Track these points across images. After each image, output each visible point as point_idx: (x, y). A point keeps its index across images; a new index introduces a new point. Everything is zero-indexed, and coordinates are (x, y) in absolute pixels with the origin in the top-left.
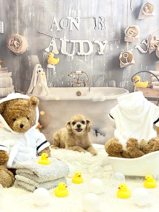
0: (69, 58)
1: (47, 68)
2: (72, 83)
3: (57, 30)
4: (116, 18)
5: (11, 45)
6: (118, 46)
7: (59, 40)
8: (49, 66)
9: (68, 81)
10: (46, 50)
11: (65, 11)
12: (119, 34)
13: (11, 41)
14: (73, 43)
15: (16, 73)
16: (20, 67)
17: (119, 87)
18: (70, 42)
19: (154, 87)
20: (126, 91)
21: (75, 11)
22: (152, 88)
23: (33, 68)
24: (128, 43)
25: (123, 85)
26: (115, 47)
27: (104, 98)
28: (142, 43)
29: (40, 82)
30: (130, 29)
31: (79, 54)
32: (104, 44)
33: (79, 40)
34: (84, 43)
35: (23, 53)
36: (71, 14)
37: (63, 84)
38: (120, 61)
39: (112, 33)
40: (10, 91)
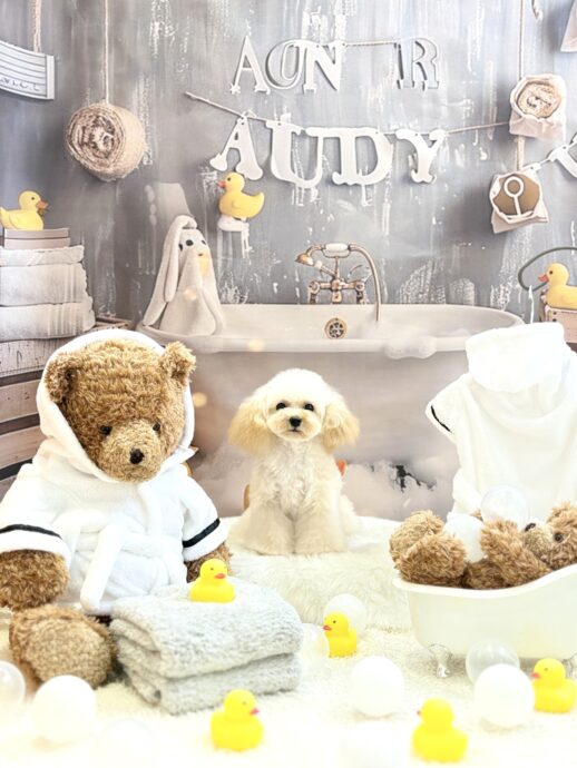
0: (300, 193)
1: (216, 232)
2: (310, 291)
3: (257, 89)
4: (478, 47)
5: (82, 144)
6: (486, 151)
7: (262, 128)
8: (226, 224)
9: (297, 280)
10: (213, 162)
11: (288, 19)
12: (488, 102)
13: (84, 128)
14: (317, 138)
15: (102, 250)
16: (116, 229)
17: (489, 307)
20: (512, 323)
21: (324, 17)
23: (163, 231)
24: (521, 143)
25: (502, 298)
26: (473, 155)
27: (431, 346)
28: (575, 140)
29: (189, 284)
30: (532, 88)
31: (336, 178)
32: (434, 142)
33: (340, 126)
34: (357, 138)
35: (128, 175)
36: (310, 27)
37: (276, 290)
38: (492, 209)
39: (461, 104)
40: (77, 317)
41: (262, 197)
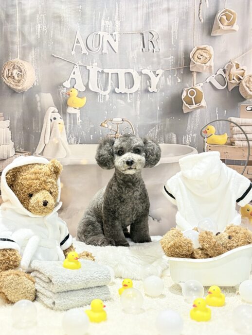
0: (101, 97)
1: (66, 114)
3: (83, 52)
4: (176, 34)
5: (8, 77)
6: (180, 78)
7: (85, 69)
8: (70, 110)
9: (101, 134)
10: (64, 84)
11: (95, 23)
12: (181, 57)
13: (9, 70)
14: (108, 73)
15: (17, 122)
16: (23, 113)
17: (182, 144)
18: (103, 72)
19: (237, 143)
20: (192, 150)
21: (111, 22)
22: (233, 144)
23: (43, 113)
24: (195, 74)
25: (187, 140)
26: (175, 80)
28: (218, 73)
29: (55, 136)
30: (199, 51)
31: (117, 90)
32: (158, 75)
33: (118, 68)
34: (125, 73)
35: (29, 90)
36: (105, 26)
37: (92, 138)
38: (183, 103)
39: (169, 58)
40: (7, 151)
41: (85, 98)
